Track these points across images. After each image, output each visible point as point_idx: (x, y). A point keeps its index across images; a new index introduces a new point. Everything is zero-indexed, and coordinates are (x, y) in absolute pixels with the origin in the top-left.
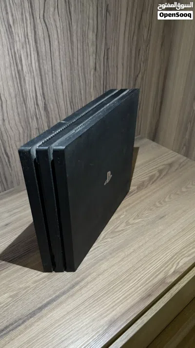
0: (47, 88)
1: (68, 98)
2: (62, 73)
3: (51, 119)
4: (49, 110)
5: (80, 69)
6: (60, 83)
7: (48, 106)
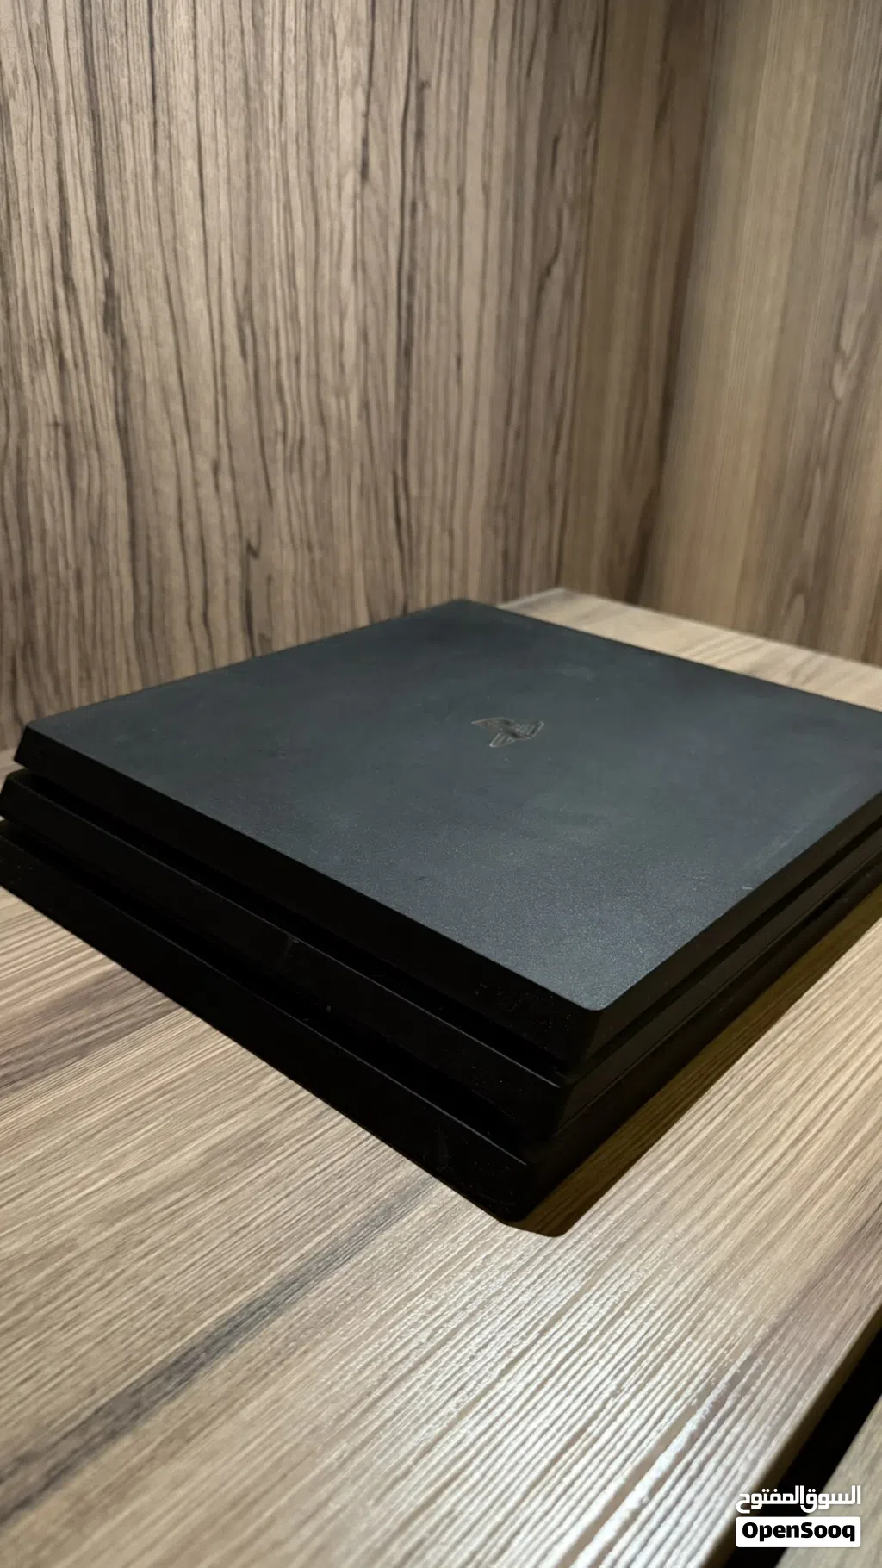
0: (123, 200)
1: (228, 292)
2: (206, 141)
3: (134, 386)
4: (130, 333)
5: (292, 149)
6: (188, 190)
7: (125, 304)
